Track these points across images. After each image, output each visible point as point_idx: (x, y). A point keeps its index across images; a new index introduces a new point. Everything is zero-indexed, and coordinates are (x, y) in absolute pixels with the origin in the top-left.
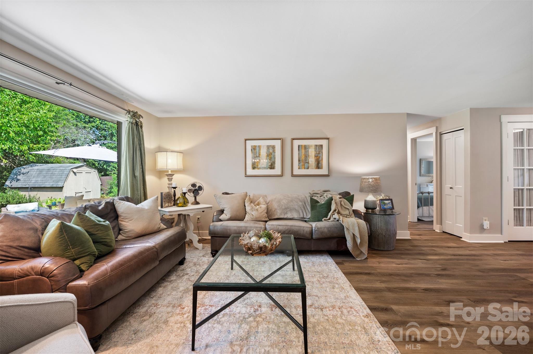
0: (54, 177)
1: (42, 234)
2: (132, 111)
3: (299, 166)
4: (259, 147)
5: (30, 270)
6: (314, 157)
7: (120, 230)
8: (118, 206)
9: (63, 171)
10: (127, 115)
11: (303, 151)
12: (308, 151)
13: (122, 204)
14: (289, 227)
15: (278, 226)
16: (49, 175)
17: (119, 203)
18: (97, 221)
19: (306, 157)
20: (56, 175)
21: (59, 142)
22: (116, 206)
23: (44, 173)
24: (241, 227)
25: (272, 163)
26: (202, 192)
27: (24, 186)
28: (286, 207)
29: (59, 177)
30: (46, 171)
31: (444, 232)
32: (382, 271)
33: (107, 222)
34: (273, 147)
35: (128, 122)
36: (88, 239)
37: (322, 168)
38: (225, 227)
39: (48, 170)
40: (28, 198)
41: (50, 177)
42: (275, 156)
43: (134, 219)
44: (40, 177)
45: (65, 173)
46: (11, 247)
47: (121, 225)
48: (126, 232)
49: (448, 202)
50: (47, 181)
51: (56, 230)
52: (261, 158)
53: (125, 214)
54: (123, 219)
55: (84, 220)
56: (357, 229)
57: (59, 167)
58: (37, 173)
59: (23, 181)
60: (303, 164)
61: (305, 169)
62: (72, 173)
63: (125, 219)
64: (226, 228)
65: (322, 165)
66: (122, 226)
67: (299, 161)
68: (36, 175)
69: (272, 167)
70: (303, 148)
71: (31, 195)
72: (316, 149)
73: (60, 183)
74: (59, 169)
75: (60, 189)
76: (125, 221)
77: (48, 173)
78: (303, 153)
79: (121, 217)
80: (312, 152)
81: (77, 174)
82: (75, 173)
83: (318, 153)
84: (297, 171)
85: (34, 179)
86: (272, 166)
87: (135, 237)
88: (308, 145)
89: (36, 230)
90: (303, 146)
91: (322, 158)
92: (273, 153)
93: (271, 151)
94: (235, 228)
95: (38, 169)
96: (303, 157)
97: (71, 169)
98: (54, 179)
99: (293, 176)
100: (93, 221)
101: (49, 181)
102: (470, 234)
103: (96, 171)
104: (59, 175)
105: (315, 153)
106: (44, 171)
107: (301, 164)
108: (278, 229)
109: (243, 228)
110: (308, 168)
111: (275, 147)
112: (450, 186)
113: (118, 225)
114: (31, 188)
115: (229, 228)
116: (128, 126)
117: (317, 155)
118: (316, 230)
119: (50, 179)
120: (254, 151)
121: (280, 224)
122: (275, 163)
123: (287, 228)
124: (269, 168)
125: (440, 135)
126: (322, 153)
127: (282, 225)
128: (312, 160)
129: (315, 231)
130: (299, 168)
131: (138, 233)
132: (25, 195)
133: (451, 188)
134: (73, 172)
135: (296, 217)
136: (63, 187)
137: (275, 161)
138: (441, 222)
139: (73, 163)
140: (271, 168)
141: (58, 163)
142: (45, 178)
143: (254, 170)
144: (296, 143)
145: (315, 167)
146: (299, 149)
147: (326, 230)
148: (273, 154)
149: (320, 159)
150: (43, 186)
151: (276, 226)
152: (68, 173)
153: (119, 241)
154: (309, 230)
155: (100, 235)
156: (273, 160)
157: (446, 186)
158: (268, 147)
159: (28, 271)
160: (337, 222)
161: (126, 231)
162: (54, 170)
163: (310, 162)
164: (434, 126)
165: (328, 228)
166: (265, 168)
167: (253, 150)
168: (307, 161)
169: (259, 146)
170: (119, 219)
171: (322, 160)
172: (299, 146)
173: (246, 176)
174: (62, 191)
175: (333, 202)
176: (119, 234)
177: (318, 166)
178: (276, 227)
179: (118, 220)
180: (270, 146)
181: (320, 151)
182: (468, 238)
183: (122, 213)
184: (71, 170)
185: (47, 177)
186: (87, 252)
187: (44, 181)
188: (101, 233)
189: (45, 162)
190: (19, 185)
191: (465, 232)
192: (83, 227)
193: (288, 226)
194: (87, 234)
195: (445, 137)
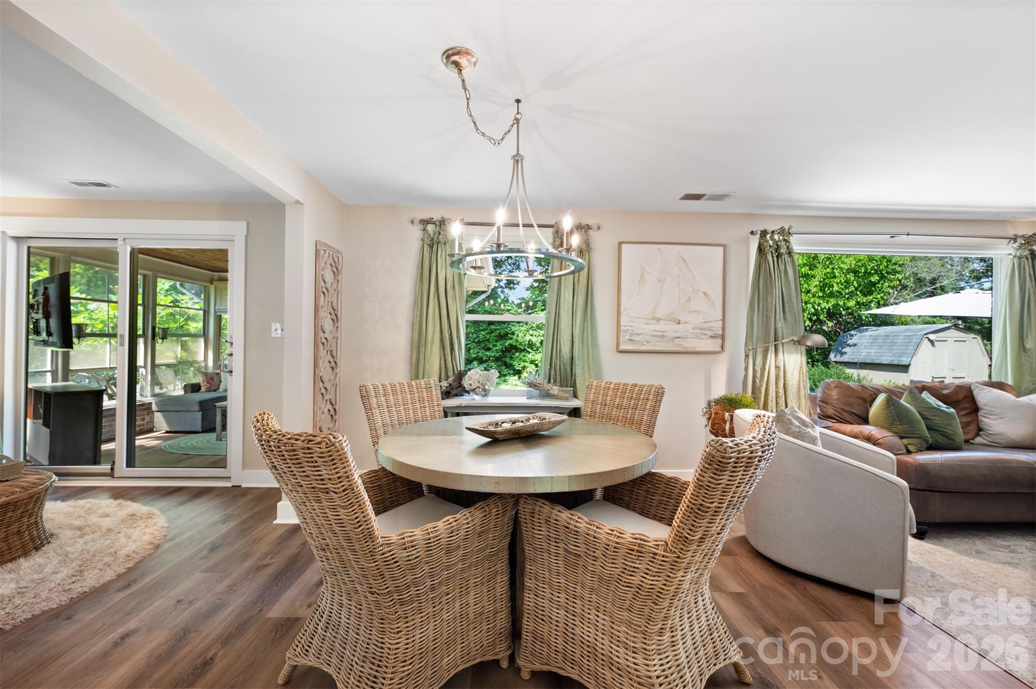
0: (895, 348)
1: (871, 406)
2: (1023, 236)
5: (859, 434)
7: (980, 430)
8: (979, 394)
9: (909, 338)
10: (1010, 244)
13: (985, 391)
16: (888, 344)
17: (980, 390)
18: (937, 405)
20: (899, 344)
21: (905, 287)
22: (975, 393)
23: (880, 341)
27: (851, 361)
29: (903, 348)
30: (882, 338)
33: (952, 410)
35: (1012, 257)
36: (919, 420)
39: (886, 336)
40: (856, 378)
41: (887, 347)
43: (1007, 417)
44: (874, 348)
45: (914, 341)
46: (844, 410)
47: (983, 423)
48: (990, 434)
50: (884, 354)
51: (883, 401)
53: (990, 407)
54: (985, 413)
55: (917, 400)
57: (903, 332)
58: (870, 341)
59: (850, 354)
62: (926, 341)
63: (991, 415)
66: (983, 425)
68: (868, 344)
71: (860, 375)
73: (903, 359)
74: (904, 334)
75: (905, 368)
76: (989, 418)
77: (886, 341)
79: (984, 411)
81: (936, 343)
82: (932, 342)
85: (865, 350)
87: (1009, 446)
89: (865, 400)
95: (871, 336)
97: (925, 334)
98: (895, 351)
100: (929, 403)
101: (887, 354)
103: (979, 338)
104: (902, 344)
106: (881, 338)
113: (977, 422)
114: (861, 364)
116: (1011, 265)
119: (888, 351)
131: (1013, 440)
132: (852, 374)
134: (929, 340)
136: (910, 365)
139: (931, 324)
141: (902, 324)
142: (880, 349)
150: (877, 362)
152: (918, 341)
153: (977, 444)
155: (937, 422)
159: (856, 433)
161: (990, 432)
162: (895, 336)
170: (979, 414)
174: (907, 372)
176: (978, 435)
179: (977, 416)
183: (985, 405)
184: (925, 336)
185: (884, 348)
186: (918, 434)
187: (879, 354)
188: (939, 420)
189: (881, 323)
190: (845, 358)
192: (915, 408)
194: (918, 414)
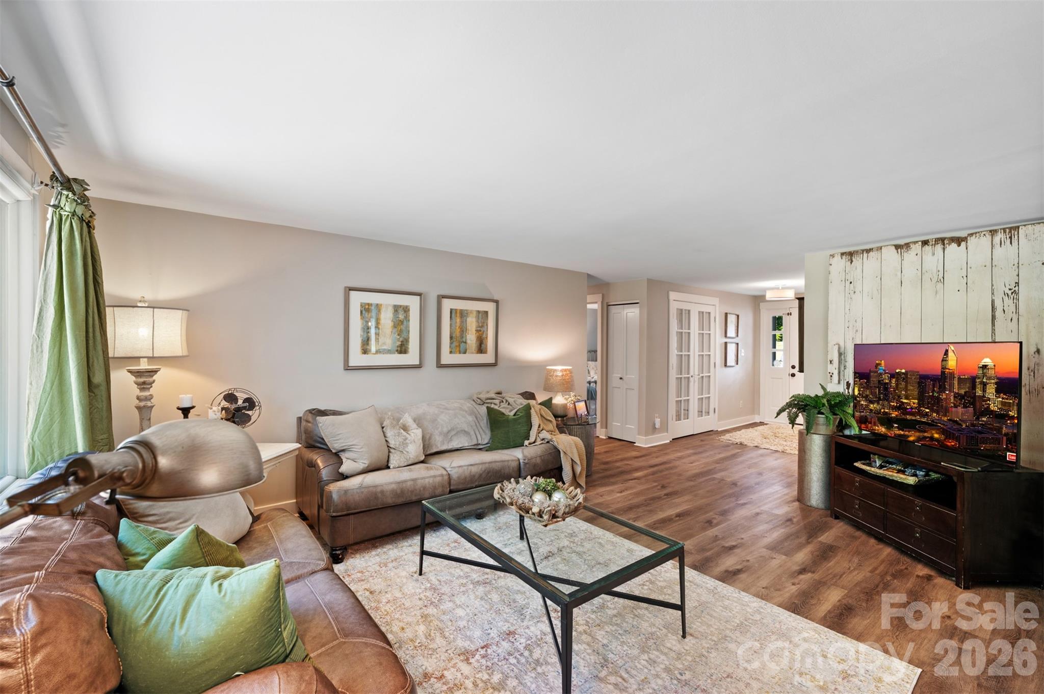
3: (450, 347)
4: (378, 307)
6: (474, 332)
11: (458, 320)
12: (466, 321)
14: (487, 465)
15: (470, 467)
19: (463, 331)
24: (405, 481)
25: (402, 342)
26: (258, 412)
28: (450, 428)
31: (610, 438)
32: (619, 505)
34: (406, 310)
37: (485, 352)
38: (371, 489)
42: (409, 327)
49: (617, 398)
52: (380, 331)
56: (575, 451)
60: (457, 344)
61: (460, 353)
64: (374, 490)
65: (486, 346)
67: (451, 338)
69: (402, 349)
70: (458, 315)
72: (478, 317)
78: (458, 324)
80: (472, 323)
83: (480, 325)
84: (447, 358)
86: (404, 348)
88: (466, 310)
90: (458, 312)
91: (487, 334)
92: (405, 321)
93: (401, 317)
94: (394, 486)
96: (457, 333)
99: (440, 366)
102: (646, 436)
105: (477, 324)
107: (455, 344)
108: (471, 472)
109: (409, 483)
110: (465, 353)
111: (409, 310)
112: (620, 376)
115: (379, 489)
117: (479, 329)
118: (527, 463)
120: (366, 315)
121: (472, 463)
122: (409, 342)
123: (484, 467)
124: (397, 351)
125: (607, 307)
126: (487, 325)
127: (476, 464)
128: (471, 338)
129: (525, 464)
130: (451, 352)
133: (621, 378)
135: (467, 445)
137: (409, 338)
138: (606, 425)
140: (400, 352)
143: (364, 355)
144: (448, 305)
145: (476, 350)
146: (451, 317)
147: (538, 460)
148: (405, 323)
149: (484, 336)
151: (466, 468)
154: (515, 464)
156: (404, 335)
157: (615, 376)
158: (396, 308)
160: (548, 444)
163: (468, 342)
164: (599, 293)
165: (540, 456)
166: (389, 352)
167: (364, 312)
168: (464, 340)
169: (377, 304)
171: (487, 338)
172: (451, 311)
173: (347, 368)
175: (533, 411)
177: (481, 349)
178: (468, 469)
180: (401, 306)
181: (484, 323)
182: (643, 442)
191: (639, 434)
193: (485, 463)
195: (613, 310)
